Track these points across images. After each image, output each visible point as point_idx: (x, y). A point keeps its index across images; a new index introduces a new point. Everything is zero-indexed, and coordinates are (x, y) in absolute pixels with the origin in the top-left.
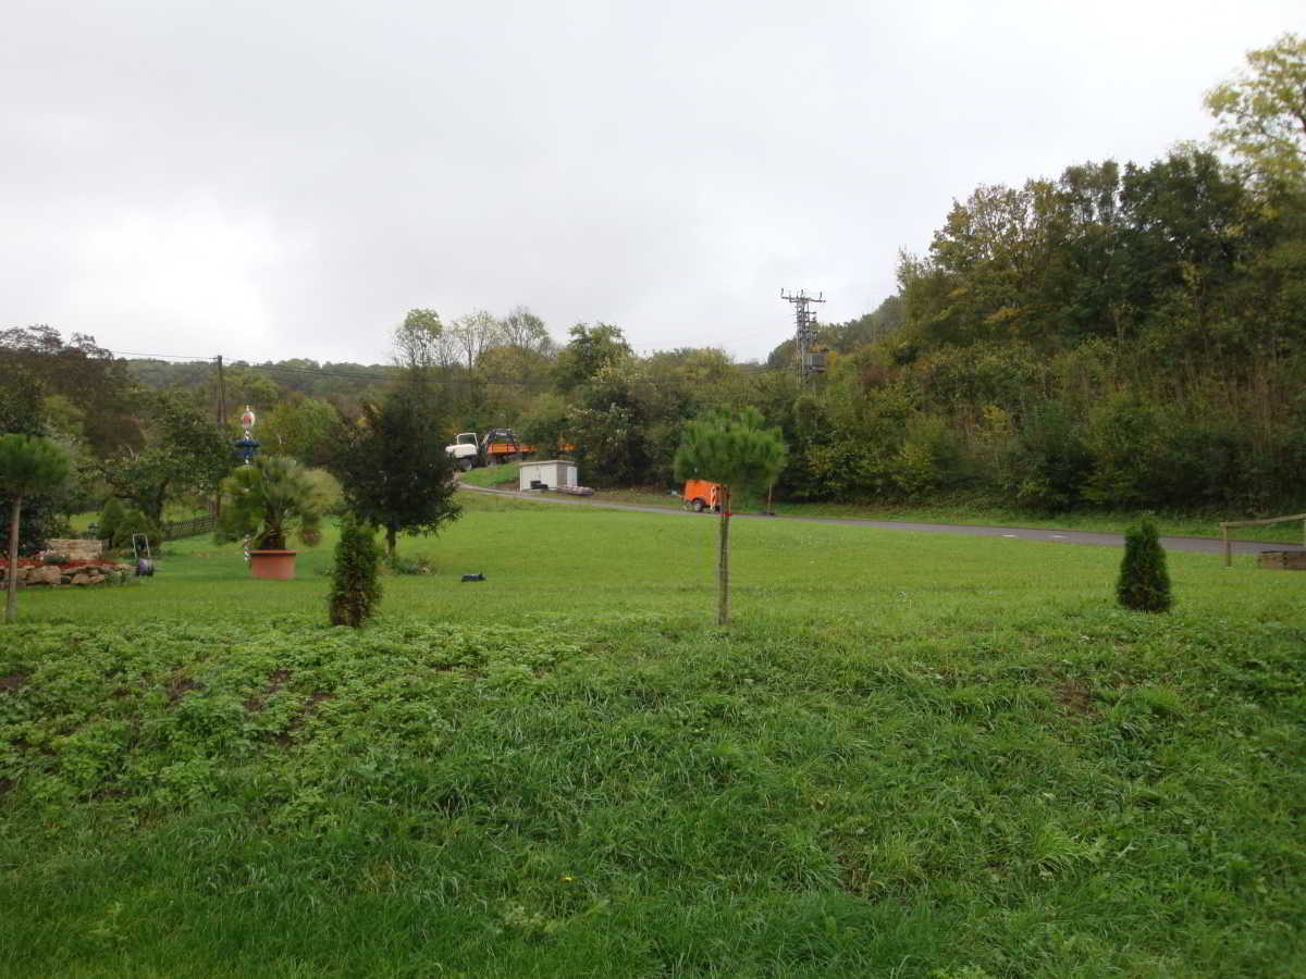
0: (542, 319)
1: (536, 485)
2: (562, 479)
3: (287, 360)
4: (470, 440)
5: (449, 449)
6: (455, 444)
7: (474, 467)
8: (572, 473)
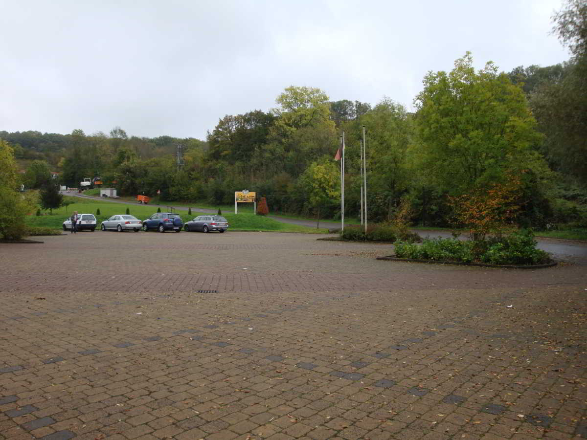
0: (125, 131)
1: (104, 195)
2: (112, 194)
3: (26, 131)
4: (88, 180)
5: (82, 183)
6: (84, 181)
7: (89, 189)
8: (115, 192)
